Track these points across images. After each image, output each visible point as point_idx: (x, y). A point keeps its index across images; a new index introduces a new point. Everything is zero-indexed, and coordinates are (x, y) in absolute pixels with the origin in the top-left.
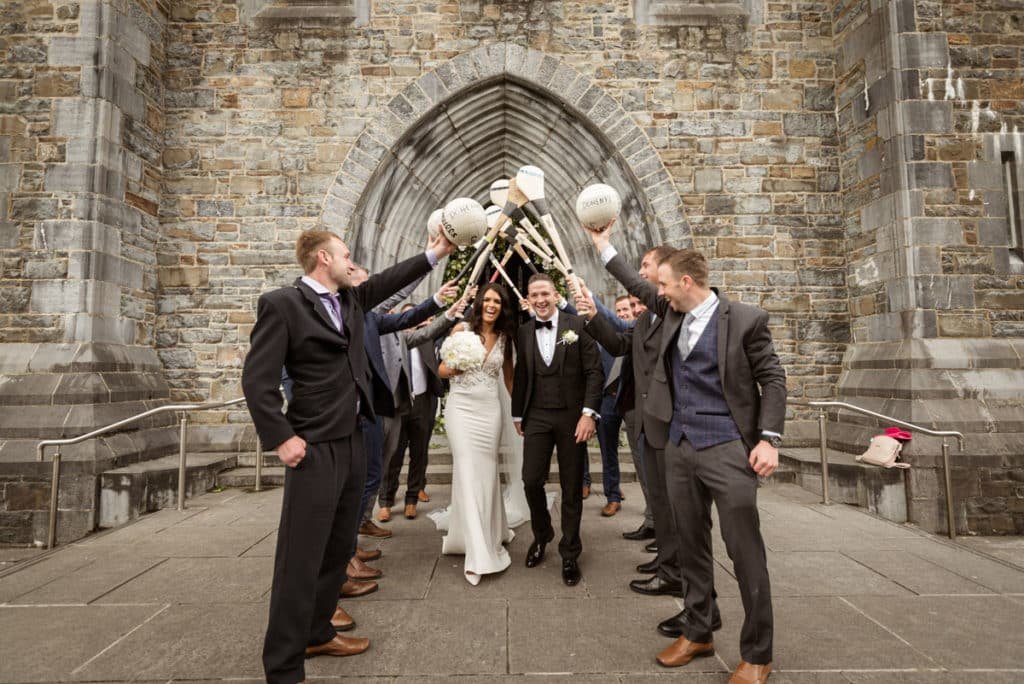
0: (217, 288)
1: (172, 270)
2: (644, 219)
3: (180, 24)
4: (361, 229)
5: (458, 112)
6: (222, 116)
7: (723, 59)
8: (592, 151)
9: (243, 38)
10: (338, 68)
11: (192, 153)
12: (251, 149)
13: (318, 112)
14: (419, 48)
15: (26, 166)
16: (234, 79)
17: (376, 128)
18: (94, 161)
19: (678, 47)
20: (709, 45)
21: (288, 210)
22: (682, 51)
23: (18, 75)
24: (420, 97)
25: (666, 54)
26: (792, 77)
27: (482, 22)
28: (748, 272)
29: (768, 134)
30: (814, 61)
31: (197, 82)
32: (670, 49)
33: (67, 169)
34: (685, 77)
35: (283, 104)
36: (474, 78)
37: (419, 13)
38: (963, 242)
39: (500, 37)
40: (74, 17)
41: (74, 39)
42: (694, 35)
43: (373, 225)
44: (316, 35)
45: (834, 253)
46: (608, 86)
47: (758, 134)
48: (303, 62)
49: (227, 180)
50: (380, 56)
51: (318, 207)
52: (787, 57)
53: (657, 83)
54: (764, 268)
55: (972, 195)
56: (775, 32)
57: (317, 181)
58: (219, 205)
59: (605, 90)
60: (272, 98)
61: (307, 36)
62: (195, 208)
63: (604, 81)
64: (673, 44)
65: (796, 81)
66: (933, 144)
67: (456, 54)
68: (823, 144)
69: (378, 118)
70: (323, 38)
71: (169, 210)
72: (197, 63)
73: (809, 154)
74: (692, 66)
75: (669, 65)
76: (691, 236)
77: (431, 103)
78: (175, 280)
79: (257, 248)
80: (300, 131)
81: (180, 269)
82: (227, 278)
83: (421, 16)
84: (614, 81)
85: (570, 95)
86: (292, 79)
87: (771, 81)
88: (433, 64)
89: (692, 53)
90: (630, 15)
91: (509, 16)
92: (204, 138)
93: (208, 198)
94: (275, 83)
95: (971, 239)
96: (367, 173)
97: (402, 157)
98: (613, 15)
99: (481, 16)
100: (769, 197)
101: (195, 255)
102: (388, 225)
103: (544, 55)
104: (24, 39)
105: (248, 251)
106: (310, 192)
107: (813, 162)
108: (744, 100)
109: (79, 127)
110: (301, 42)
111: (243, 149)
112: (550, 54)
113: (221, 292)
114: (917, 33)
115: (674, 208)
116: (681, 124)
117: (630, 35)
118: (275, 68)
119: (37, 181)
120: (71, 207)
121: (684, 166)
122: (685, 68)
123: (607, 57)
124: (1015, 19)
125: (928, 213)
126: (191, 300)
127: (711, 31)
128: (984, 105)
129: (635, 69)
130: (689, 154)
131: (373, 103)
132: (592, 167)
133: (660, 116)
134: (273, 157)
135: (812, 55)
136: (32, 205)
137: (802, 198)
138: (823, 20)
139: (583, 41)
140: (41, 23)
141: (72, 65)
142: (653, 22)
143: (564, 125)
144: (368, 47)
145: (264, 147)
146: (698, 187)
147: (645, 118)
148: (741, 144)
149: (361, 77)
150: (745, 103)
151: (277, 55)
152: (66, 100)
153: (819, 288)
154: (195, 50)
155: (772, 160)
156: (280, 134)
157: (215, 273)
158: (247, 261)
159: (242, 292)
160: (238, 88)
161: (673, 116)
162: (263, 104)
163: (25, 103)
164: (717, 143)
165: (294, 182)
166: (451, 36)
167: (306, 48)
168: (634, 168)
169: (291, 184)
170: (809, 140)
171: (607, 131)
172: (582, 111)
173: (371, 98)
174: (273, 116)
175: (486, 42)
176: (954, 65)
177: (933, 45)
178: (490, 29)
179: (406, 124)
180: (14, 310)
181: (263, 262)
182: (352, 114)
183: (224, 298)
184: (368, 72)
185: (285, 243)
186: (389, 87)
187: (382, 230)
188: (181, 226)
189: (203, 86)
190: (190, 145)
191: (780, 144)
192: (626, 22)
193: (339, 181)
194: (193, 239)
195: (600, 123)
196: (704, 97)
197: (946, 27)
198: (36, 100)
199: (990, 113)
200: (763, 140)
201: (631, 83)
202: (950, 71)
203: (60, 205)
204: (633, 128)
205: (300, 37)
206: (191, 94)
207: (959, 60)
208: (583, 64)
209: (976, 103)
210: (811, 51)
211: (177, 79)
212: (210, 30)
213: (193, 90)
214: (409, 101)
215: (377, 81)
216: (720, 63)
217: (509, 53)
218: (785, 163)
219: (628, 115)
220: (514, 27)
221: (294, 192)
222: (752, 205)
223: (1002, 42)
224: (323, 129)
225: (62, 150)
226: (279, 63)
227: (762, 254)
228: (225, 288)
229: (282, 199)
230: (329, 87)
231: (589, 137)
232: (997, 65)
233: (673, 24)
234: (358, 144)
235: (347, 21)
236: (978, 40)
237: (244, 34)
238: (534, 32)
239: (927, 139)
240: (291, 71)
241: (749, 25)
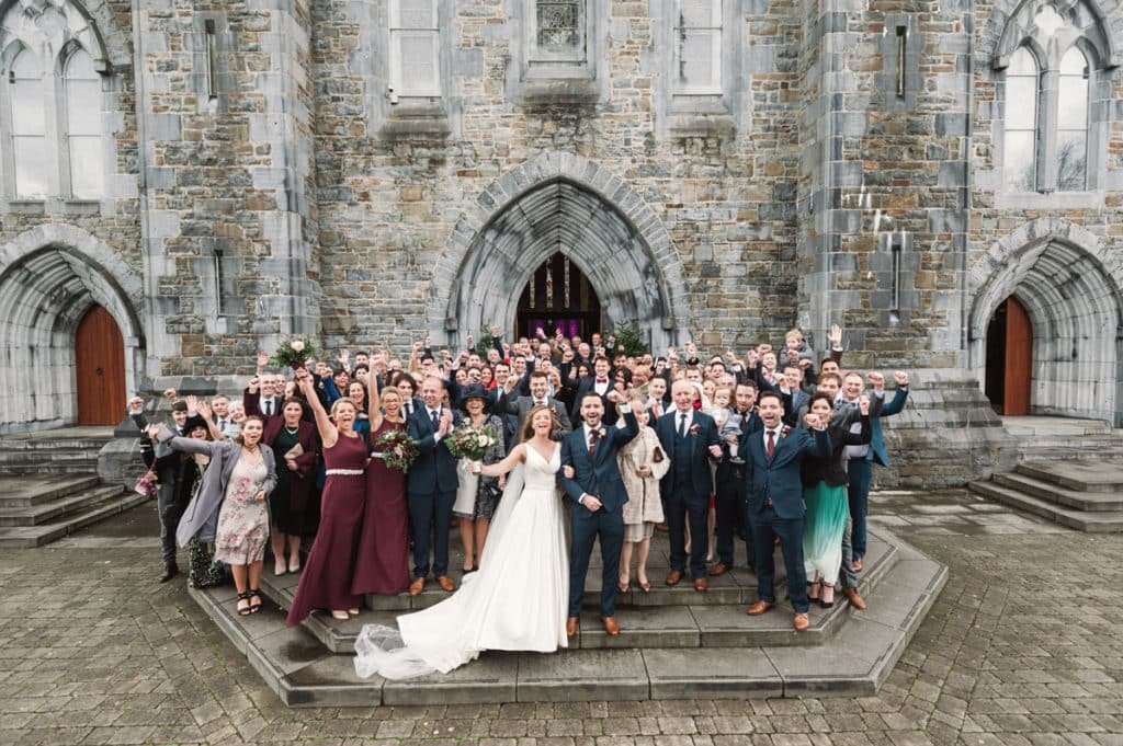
0: (363, 331)
1: (331, 319)
2: (657, 281)
3: (324, 137)
4: (460, 290)
5: (525, 203)
6: (358, 208)
7: (718, 163)
8: (622, 231)
9: (370, 148)
10: (440, 170)
11: (340, 235)
12: (382, 231)
13: (427, 203)
14: (498, 155)
15: (247, 259)
16: (366, 180)
17: (468, 216)
18: (290, 255)
19: (685, 153)
20: (708, 152)
21: (409, 276)
22: (687, 157)
23: (234, 196)
24: (500, 193)
25: (676, 159)
26: (766, 175)
27: (543, 135)
28: (728, 318)
29: (747, 219)
30: (784, 163)
31: (339, 181)
32: (679, 155)
33: (273, 261)
34: (689, 177)
35: (402, 198)
36: (538, 179)
37: (498, 128)
38: (861, 307)
39: (556, 147)
40: (268, 153)
41: (269, 169)
42: (697, 145)
43: (468, 285)
44: (423, 146)
45: (788, 305)
46: (634, 184)
47: (740, 220)
48: (415, 166)
49: (365, 255)
50: (470, 162)
51: (430, 274)
52: (763, 161)
53: (668, 181)
54: (739, 315)
55: (869, 275)
56: (756, 142)
57: (428, 255)
58: (360, 272)
59: (632, 186)
60: (395, 193)
61: (417, 146)
62: (345, 275)
63: (631, 180)
64: (682, 151)
65: (769, 179)
66: (846, 240)
67: (525, 159)
68: (787, 226)
69: (470, 209)
70: (429, 148)
71: (326, 276)
72: (338, 167)
73: (776, 234)
74: (695, 167)
75: (677, 167)
76: (690, 293)
77: (508, 198)
78: (335, 326)
79: (389, 303)
80: (416, 219)
81: (337, 319)
82: (371, 324)
83: (499, 131)
84: (638, 179)
85: (606, 190)
86: (407, 179)
87: (752, 179)
88: (508, 168)
89: (695, 158)
90: (651, 129)
91: (563, 130)
92: (348, 224)
93: (352, 268)
94: (395, 182)
95: (865, 305)
96: (463, 249)
97: (487, 237)
98: (639, 129)
99: (542, 130)
100: (745, 265)
101: (346, 308)
102: (478, 284)
103: (587, 160)
104: (236, 169)
105: (383, 305)
106: (424, 262)
107: (778, 239)
108: (731, 193)
109: (278, 232)
110: (412, 151)
111: (375, 232)
112: (593, 160)
113: (366, 334)
114: (843, 161)
115: (678, 273)
116: (685, 211)
117: (650, 144)
118: (394, 171)
119: (255, 269)
120: (279, 286)
121: (687, 243)
122: (690, 169)
123: (634, 161)
124: (911, 150)
125: (839, 288)
126: (346, 339)
127: (709, 141)
128: (884, 213)
129: (654, 170)
130: (690, 234)
131: (466, 198)
132: (622, 242)
133: (670, 206)
134: (397, 238)
135: (783, 159)
136: (253, 285)
137: (769, 265)
138: (792, 132)
139: (617, 149)
140: (246, 158)
141: (270, 188)
142: (668, 135)
143: (603, 213)
144: (461, 155)
145: (390, 231)
146: (696, 258)
147: (660, 207)
148: (727, 227)
149: (456, 177)
150: (732, 196)
151: (396, 162)
152: (268, 213)
153: (776, 329)
154: (336, 157)
155: (749, 238)
156: (401, 220)
157: (361, 320)
158: (383, 312)
159: (381, 334)
160: (369, 186)
161: (680, 206)
162: (388, 198)
163: (240, 216)
164: (710, 227)
165: (412, 256)
166: (520, 147)
167: (416, 155)
168: (651, 245)
169: (411, 259)
170: (776, 223)
171: (632, 218)
172: (615, 202)
173: (464, 193)
174: (395, 207)
175: (546, 150)
176: (866, 184)
177: (853, 170)
178: (549, 141)
179: (490, 213)
180: (248, 355)
181: (393, 312)
182: (452, 206)
183: (368, 338)
184: (462, 174)
185: (409, 299)
186: (476, 186)
187: (474, 287)
188: (335, 288)
189: (344, 185)
190: (337, 229)
191: (756, 226)
192: (648, 134)
193: (444, 255)
194: (345, 297)
195: (627, 211)
196: (703, 192)
197: (863, 157)
198: (248, 213)
199: (888, 218)
200: (743, 224)
201: (651, 181)
202: (863, 188)
203: (271, 285)
204: (651, 215)
205: (411, 147)
206: (336, 191)
207: (870, 181)
208: (616, 167)
209: (878, 211)
210: (782, 156)
211: (324, 179)
212: (346, 142)
213: (337, 188)
214: (491, 195)
215: (468, 181)
216: (715, 166)
217: (563, 160)
218: (758, 240)
219: (648, 205)
220: (567, 139)
221: (413, 263)
222: (733, 271)
223: (900, 167)
224: (430, 218)
225: (269, 248)
226: (398, 168)
227: (738, 306)
228: (369, 331)
229: (405, 269)
230: (434, 186)
231: (619, 221)
232: (895, 184)
233: (683, 135)
234: (457, 228)
235: (445, 134)
236: (884, 166)
237: (371, 145)
238: (581, 143)
239: (843, 237)
240: (406, 173)
241: (738, 136)
